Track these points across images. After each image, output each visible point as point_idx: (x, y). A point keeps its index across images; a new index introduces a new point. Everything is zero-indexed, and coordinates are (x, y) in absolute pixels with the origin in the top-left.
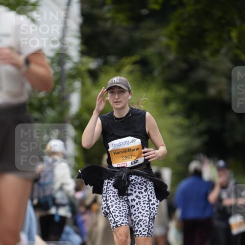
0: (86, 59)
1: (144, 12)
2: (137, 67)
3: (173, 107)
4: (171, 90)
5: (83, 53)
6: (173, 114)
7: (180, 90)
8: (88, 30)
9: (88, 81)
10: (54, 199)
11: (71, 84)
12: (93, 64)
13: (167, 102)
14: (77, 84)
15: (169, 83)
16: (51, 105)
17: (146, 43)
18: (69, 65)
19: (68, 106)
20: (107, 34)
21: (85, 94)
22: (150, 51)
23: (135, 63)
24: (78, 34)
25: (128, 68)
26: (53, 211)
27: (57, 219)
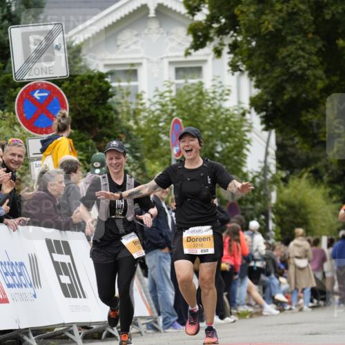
0: (280, 172)
2: (311, 174)
3: (334, 198)
4: (333, 188)
5: (278, 168)
6: (334, 202)
7: (339, 187)
8: (281, 153)
9: (282, 184)
10: (253, 257)
11: (270, 187)
12: (284, 174)
13: (331, 195)
14: (275, 187)
15: (331, 183)
16: (259, 200)
17: (317, 160)
18: (269, 176)
19: (270, 199)
20: (293, 155)
21: (279, 192)
22: (319, 164)
23: (311, 172)
24: (274, 157)
25: (306, 175)
26: (252, 264)
27: (255, 268)
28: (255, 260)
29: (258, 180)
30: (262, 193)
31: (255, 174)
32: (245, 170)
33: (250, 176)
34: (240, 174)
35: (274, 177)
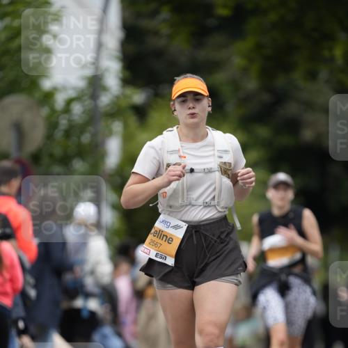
0: (129, 91)
1: (211, 22)
5: (125, 82)
7: (263, 132)
8: (132, 49)
9: (133, 120)
12: (138, 97)
14: (117, 126)
16: (81, 153)
18: (105, 100)
20: (159, 54)
24: (118, 54)
26: (79, 303)
27: (85, 314)
28: (87, 295)
29: (77, 109)
30: (86, 138)
31: (71, 94)
32: (47, 85)
33: (60, 100)
34: (37, 95)
35: (116, 100)
